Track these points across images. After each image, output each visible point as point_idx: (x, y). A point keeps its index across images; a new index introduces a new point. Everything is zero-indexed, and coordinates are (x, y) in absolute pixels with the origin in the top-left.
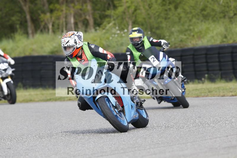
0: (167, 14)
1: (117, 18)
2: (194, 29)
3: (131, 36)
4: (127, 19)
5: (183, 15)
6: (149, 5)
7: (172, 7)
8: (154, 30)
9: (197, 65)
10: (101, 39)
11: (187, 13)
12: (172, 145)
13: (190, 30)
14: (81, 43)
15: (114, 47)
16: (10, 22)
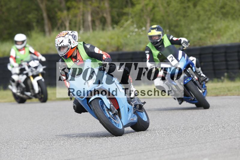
0: (186, 12)
1: (135, 15)
2: (213, 27)
3: (150, 34)
4: (145, 17)
5: (202, 12)
6: (168, 2)
7: (191, 4)
8: (172, 28)
9: (216, 63)
10: (118, 37)
11: (207, 11)
12: (190, 145)
13: (209, 28)
14: (76, 43)
15: (132, 45)
16: (27, 20)
